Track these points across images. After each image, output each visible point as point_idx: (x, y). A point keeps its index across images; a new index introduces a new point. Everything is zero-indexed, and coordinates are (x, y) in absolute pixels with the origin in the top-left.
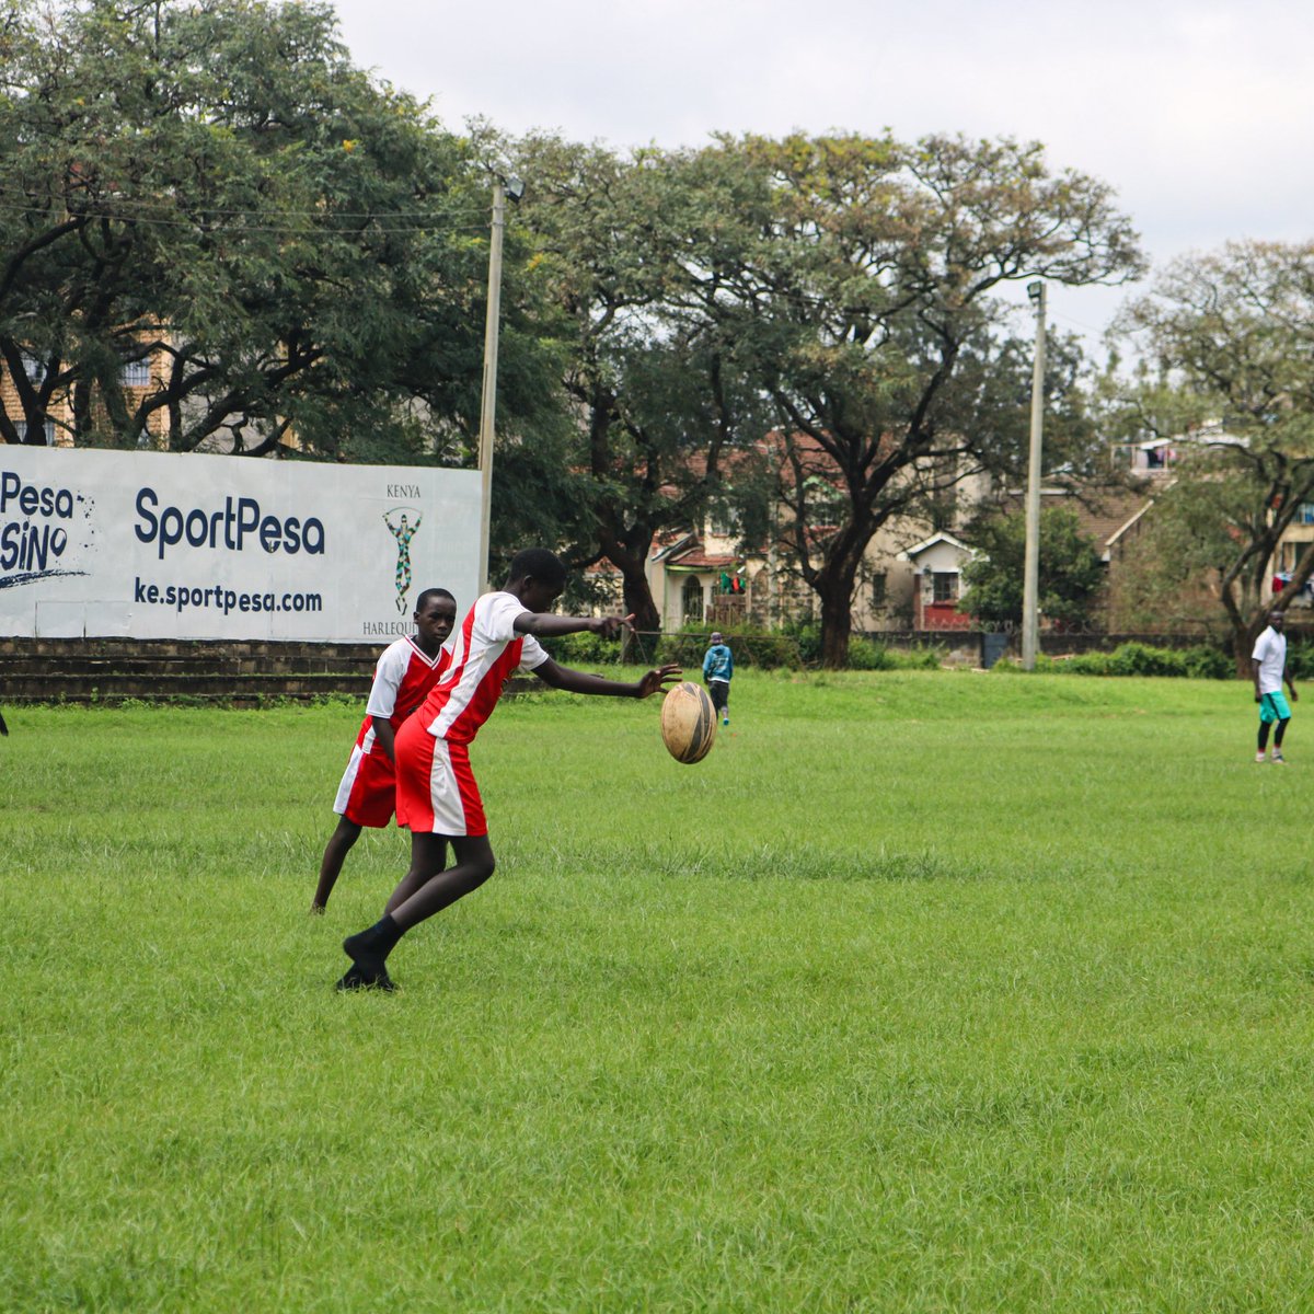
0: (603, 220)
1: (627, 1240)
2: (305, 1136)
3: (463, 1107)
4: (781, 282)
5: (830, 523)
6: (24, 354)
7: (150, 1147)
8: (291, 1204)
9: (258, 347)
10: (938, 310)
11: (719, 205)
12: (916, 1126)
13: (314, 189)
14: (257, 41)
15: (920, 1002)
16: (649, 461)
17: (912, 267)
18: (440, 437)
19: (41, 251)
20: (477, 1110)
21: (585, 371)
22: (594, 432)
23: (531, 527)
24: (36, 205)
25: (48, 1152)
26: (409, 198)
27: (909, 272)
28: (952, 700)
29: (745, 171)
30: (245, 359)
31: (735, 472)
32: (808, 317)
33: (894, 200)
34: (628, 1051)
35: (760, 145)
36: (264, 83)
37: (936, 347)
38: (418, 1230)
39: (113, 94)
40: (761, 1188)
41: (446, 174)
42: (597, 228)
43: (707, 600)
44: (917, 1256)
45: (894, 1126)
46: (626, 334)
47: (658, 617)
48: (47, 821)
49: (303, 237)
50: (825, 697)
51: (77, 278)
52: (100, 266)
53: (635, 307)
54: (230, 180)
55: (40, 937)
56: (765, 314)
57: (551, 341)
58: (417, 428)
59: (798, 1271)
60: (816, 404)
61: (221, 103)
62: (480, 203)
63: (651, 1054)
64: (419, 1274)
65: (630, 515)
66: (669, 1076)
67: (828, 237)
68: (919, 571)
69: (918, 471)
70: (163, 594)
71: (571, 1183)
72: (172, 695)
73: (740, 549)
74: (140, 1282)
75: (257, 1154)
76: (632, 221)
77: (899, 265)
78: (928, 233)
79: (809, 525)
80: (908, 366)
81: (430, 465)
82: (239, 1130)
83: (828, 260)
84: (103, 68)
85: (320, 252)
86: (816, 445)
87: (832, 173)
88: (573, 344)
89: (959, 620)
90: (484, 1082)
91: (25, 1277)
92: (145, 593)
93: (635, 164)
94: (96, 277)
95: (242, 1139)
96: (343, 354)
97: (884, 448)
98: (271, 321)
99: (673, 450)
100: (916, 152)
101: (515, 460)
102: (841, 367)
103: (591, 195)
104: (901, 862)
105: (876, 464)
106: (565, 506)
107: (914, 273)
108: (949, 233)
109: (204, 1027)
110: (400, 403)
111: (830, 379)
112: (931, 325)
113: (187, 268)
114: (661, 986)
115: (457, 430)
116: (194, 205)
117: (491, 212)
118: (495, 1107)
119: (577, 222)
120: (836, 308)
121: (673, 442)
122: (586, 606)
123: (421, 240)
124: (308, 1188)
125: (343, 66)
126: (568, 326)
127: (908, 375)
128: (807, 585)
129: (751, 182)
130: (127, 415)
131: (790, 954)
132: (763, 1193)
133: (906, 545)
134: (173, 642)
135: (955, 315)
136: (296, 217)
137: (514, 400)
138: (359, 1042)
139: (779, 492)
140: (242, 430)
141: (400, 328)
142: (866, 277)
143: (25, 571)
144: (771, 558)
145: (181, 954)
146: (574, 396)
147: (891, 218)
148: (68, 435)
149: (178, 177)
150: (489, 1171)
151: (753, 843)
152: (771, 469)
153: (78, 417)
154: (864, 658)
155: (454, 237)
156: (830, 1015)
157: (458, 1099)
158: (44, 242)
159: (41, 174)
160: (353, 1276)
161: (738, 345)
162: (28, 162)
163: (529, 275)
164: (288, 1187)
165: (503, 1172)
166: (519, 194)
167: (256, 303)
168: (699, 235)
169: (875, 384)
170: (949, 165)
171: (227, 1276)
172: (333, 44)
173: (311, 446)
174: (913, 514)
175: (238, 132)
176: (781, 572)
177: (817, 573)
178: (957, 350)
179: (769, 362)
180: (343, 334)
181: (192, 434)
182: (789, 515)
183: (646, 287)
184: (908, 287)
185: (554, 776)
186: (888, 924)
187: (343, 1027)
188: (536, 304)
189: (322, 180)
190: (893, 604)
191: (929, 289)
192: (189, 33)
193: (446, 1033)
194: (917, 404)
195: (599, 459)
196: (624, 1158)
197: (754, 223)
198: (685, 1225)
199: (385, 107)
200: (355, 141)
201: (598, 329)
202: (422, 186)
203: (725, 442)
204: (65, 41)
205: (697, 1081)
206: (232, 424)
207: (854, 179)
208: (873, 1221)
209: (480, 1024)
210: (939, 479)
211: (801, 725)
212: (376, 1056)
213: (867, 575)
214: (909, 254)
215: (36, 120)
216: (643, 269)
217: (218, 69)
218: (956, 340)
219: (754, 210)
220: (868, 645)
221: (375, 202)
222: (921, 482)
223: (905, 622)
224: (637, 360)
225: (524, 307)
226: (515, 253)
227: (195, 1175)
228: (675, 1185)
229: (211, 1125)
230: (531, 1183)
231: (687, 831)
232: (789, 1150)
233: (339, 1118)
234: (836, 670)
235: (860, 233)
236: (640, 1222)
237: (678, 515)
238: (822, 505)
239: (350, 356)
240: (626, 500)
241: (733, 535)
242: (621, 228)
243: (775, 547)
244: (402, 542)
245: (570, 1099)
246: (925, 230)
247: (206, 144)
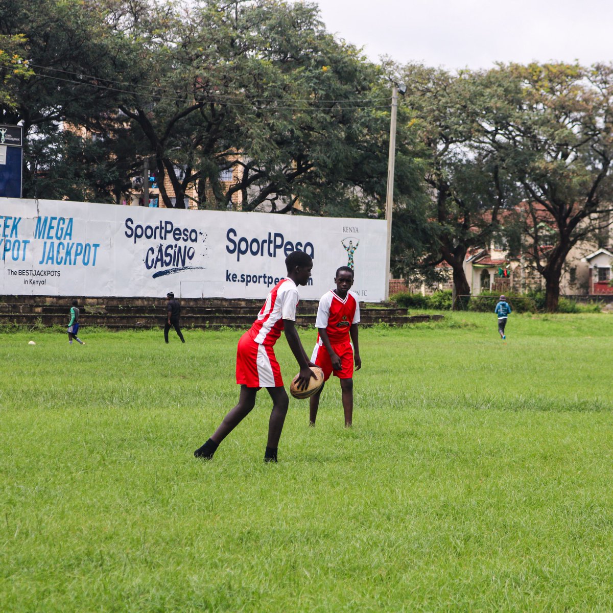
0: (444, 103)
1: (460, 580)
2: (309, 530)
3: (382, 517)
4: (527, 132)
5: (549, 244)
6: (175, 166)
7: (237, 535)
8: (303, 562)
9: (283, 163)
10: (601, 144)
11: (498, 96)
12: (594, 526)
13: (309, 89)
14: (282, 20)
15: (595, 469)
16: (465, 216)
17: (588, 124)
18: (368, 205)
19: (182, 118)
20: (389, 519)
21: (435, 173)
22: (439, 201)
23: (410, 246)
24: (180, 97)
25: (190, 537)
26: (353, 93)
27: (587, 127)
28: (607, 327)
29: (510, 80)
30: (277, 168)
31: (505, 221)
32: (539, 148)
33: (580, 93)
34: (459, 492)
35: (517, 67)
36: (286, 40)
37: (600, 162)
38: (362, 574)
39: (216, 46)
40: (522, 556)
41: (370, 82)
42: (441, 107)
43: (492, 281)
44: (596, 588)
45: (584, 527)
46: (454, 156)
47: (469, 288)
48: (186, 383)
49: (304, 111)
50: (548, 326)
51: (200, 131)
52: (210, 125)
53: (458, 143)
54: (270, 85)
55: (184, 437)
56: (519, 146)
57: (419, 160)
58: (357, 200)
59: (540, 595)
60: (543, 189)
61: (266, 49)
62: (386, 95)
63: (469, 492)
64: (363, 595)
65: (456, 241)
66: (478, 503)
67: (549, 111)
68: (592, 267)
69: (591, 220)
70: (239, 278)
71: (433, 553)
72: (243, 325)
73: (508, 256)
74: (234, 597)
75: (286, 539)
76: (457, 103)
77: (582, 124)
78: (596, 108)
79: (540, 245)
80: (586, 171)
81: (363, 218)
82: (278, 528)
83: (549, 121)
84: (211, 34)
85: (312, 118)
86: (543, 208)
87: (551, 81)
88: (430, 161)
89: (610, 290)
90: (392, 506)
91: (181, 595)
92: (231, 277)
93: (458, 76)
94: (208, 130)
95: (279, 531)
96: (322, 166)
97: (575, 209)
98: (289, 151)
99: (476, 210)
100: (591, 71)
101: (403, 215)
102: (555, 172)
103: (438, 91)
104: (585, 403)
105: (571, 217)
106: (426, 237)
107: (589, 127)
108: (605, 108)
109: (261, 479)
110: (349, 188)
111: (550, 177)
112: (597, 151)
113: (250, 126)
114: (474, 460)
115: (376, 201)
116: (253, 97)
117: (391, 99)
118: (397, 517)
119: (432, 104)
120: (553, 144)
121: (476, 206)
122: (435, 283)
123: (359, 112)
124: (311, 554)
125: (322, 31)
126: (427, 152)
127: (586, 175)
128: (539, 273)
129: (512, 85)
130: (223, 194)
131: (533, 446)
132: (523, 558)
133: (586, 255)
134: (244, 300)
135: (609, 147)
136: (301, 102)
137: (404, 186)
138: (333, 486)
139: (526, 230)
140: (276, 201)
141: (349, 154)
142: (567, 129)
143: (175, 267)
144: (522, 261)
145: (250, 445)
146: (430, 185)
147: (578, 101)
148: (195, 204)
149: (246, 84)
150: (395, 547)
151: (515, 394)
152: (522, 219)
153: (199, 195)
154: (565, 308)
155: (374, 111)
156: (553, 475)
157: (380, 513)
158: (184, 114)
159: (183, 83)
160: (332, 596)
161: (506, 161)
162: (177, 77)
163: (409, 129)
164: (302, 554)
165: (401, 547)
166: (404, 91)
167: (282, 142)
168: (488, 110)
169: (571, 179)
170: (606, 76)
171: (274, 595)
172: (318, 22)
173: (307, 209)
174: (589, 240)
175: (274, 63)
176: (527, 267)
177: (543, 267)
178: (609, 163)
179: (521, 169)
180: (323, 157)
181: (252, 203)
182: (530, 240)
183: (464, 134)
184: (586, 134)
185: (421, 363)
186: (579, 432)
187: (325, 480)
188: (412, 142)
189: (312, 85)
190: (580, 282)
191: (596, 135)
192: (251, 17)
193: (373, 483)
194: (590, 189)
195: (441, 215)
196: (458, 541)
197: (514, 104)
198: (487, 573)
199: (342, 51)
200: (328, 67)
201: (441, 154)
202: (359, 88)
203: (501, 207)
204: (194, 21)
205: (491, 505)
206: (271, 198)
207: (561, 83)
208: (575, 572)
209: (389, 479)
210: (601, 224)
211: (536, 339)
212: (341, 493)
213: (567, 268)
214: (587, 118)
215: (180, 58)
216: (462, 126)
217: (265, 33)
218: (609, 159)
219: (514, 98)
220: (568, 301)
221: (337, 96)
222: (592, 225)
223: (585, 291)
224: (459, 168)
225: (407, 144)
226: (402, 119)
227: (258, 548)
228: (482, 554)
229: (265, 525)
230: (415, 553)
231: (484, 389)
232: (535, 538)
233: (324, 522)
234: (552, 313)
235: (564, 108)
236: (466, 571)
237: (479, 240)
238: (546, 236)
239: (326, 166)
240: (454, 234)
241: (504, 250)
242: (452, 107)
243: (524, 255)
244: (350, 253)
245: (432, 513)
246: (594, 107)
247: (259, 68)
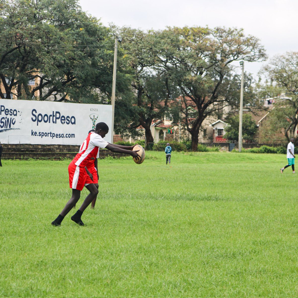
0: (141, 47)
1: (147, 285)
2: (72, 260)
3: (108, 254)
4: (182, 61)
5: (193, 117)
6: (6, 78)
7: (36, 263)
8: (68, 276)
9: (60, 76)
10: (219, 68)
11: (168, 43)
12: (214, 258)
13: (73, 39)
14: (60, 5)
15: (215, 229)
16: (151, 103)
17: (213, 58)
18: (102, 97)
19: (9, 54)
20: (112, 254)
21: (136, 82)
22: (138, 96)
23: (123, 118)
24: (8, 43)
25: (12, 264)
26: (95, 41)
27: (212, 59)
28: (222, 159)
29: (174, 35)
30: (57, 79)
31: (171, 106)
32: (188, 69)
33: (208, 42)
34: (147, 241)
35: (177, 29)
36: (61, 14)
37: (218, 76)
38: (98, 282)
39: (26, 17)
40: (178, 273)
41: (104, 36)
42: (139, 48)
43: (165, 135)
44: (215, 289)
45: (209, 258)
46: (146, 73)
47: (153, 139)
48: (11, 187)
49: (71, 50)
50: (192, 158)
51: (18, 60)
52: (23, 57)
53: (148, 67)
54: (54, 37)
55: (10, 214)
56: (178, 68)
57: (128, 75)
58: (97, 95)
59: (187, 292)
60: (190, 90)
61: (52, 19)
62: (112, 43)
63: (152, 241)
64: (99, 293)
65: (147, 115)
66: (156, 247)
67: (193, 51)
68: (214, 128)
69: (214, 105)
70: (38, 134)
71: (134, 271)
72: (40, 157)
73: (173, 123)
74: (34, 294)
75: (60, 265)
76: (147, 47)
77: (210, 57)
78: (216, 50)
79: (188, 118)
80: (212, 81)
81: (100, 104)
82: (56, 259)
83: (193, 56)
84: (24, 11)
85: (75, 54)
86: (190, 99)
87: (194, 36)
88: (134, 75)
89: (224, 140)
90: (114, 248)
91: (7, 293)
92: (34, 134)
93: (148, 33)
94: (22, 60)
95: (57, 261)
96: (80, 78)
97: (206, 100)
98: (63, 70)
99: (157, 100)
100: (214, 31)
101: (120, 103)
102: (196, 81)
103: (138, 41)
104: (210, 197)
105: (204, 104)
106: (131, 113)
107: (213, 59)
108: (221, 50)
109: (48, 235)
110: (93, 89)
111: (193, 84)
112: (217, 71)
113: (44, 58)
114: (155, 225)
115: (107, 96)
116: (45, 43)
117: (114, 45)
118: (116, 254)
119: (134, 47)
120: (195, 67)
121: (157, 98)
122: (136, 137)
123: (98, 51)
124: (72, 272)
125: (80, 11)
126: (132, 71)
127: (212, 83)
128: (188, 132)
129: (175, 38)
130: (30, 92)
131: (184, 218)
132: (179, 274)
133: (211, 123)
134: (40, 145)
135: (223, 69)
136: (69, 46)
137: (120, 89)
138: (84, 238)
139: (182, 110)
140: (56, 96)
141: (93, 72)
142: (202, 60)
143: (6, 128)
144: (180, 125)
145: (42, 218)
146: (134, 88)
147: (208, 46)
148: (16, 97)
149: (42, 37)
150: (115, 269)
151: (176, 192)
152: (180, 105)
153: (18, 92)
154: (201, 149)
155: (106, 51)
156: (194, 232)
157: (107, 252)
158: (10, 52)
159: (10, 36)
160: (83, 293)
161: (172, 76)
162: (7, 33)
163: (123, 59)
164: (68, 272)
165: (118, 269)
166: (121, 40)
167: (60, 66)
168: (163, 50)
169: (204, 85)
170: (221, 34)
171: (54, 293)
172: (78, 6)
173: (72, 99)
174: (213, 115)
175: (56, 26)
176: (182, 129)
177: (190, 129)
178: (223, 77)
179: (179, 80)
180: (80, 73)
181: (45, 96)
182: (184, 115)
183: (151, 62)
184: (212, 62)
185: (129, 176)
186: (208, 211)
187: (80, 235)
188: (125, 66)
189: (75, 37)
190: (208, 136)
191: (217, 63)
192: (44, 3)
193: (104, 236)
194: (214, 90)
195: (139, 102)
196: (146, 266)
197: (176, 47)
198: (161, 281)
199: (90, 20)
200: (83, 28)
201: (139, 72)
202: (98, 39)
203: (169, 99)
204: (15, 5)
205: (163, 248)
206: (54, 94)
207: (199, 37)
208: (205, 281)
209: (112, 235)
210: (219, 107)
211: (186, 165)
212: (88, 241)
213: (202, 129)
214: (212, 55)
215: (8, 23)
216: (150, 58)
217: (51, 11)
218: (223, 75)
219: (176, 44)
220: (202, 146)
221: (87, 43)
222: (215, 108)
223: (211, 141)
224: (148, 80)
225: (122, 67)
226: (120, 54)
227: (46, 269)
228: (158, 272)
229: (50, 258)
230: (125, 272)
231: (160, 189)
232: (185, 264)
233: (80, 256)
234: (195, 152)
235: (201, 50)
236: (150, 281)
237: (158, 115)
238: (192, 113)
239: (82, 78)
240: (146, 112)
241: (171, 120)
242: (145, 49)
243: (181, 123)
244: (94, 122)
245: (133, 252)
246: (216, 49)
247: (48, 29)
